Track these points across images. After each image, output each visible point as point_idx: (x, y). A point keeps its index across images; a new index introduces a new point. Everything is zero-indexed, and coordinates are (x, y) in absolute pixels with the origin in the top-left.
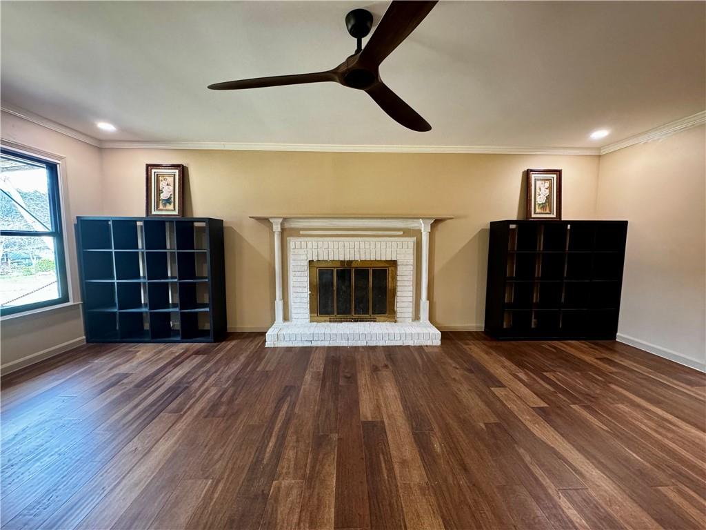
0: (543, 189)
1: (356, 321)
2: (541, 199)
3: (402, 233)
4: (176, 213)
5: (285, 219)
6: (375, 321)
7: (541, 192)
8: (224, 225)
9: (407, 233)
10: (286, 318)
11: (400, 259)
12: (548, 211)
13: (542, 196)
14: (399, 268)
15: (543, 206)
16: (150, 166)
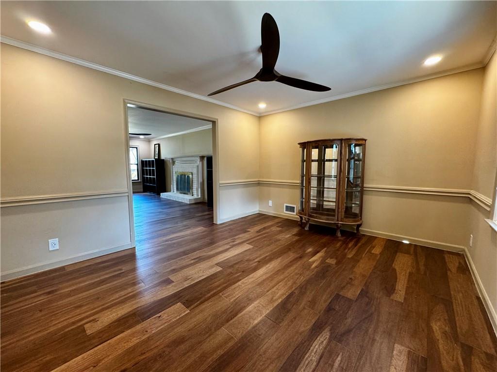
3: (195, 162)
4: (158, 158)
5: (173, 159)
6: (188, 194)
8: (166, 161)
11: (193, 172)
14: (193, 175)
16: (155, 145)
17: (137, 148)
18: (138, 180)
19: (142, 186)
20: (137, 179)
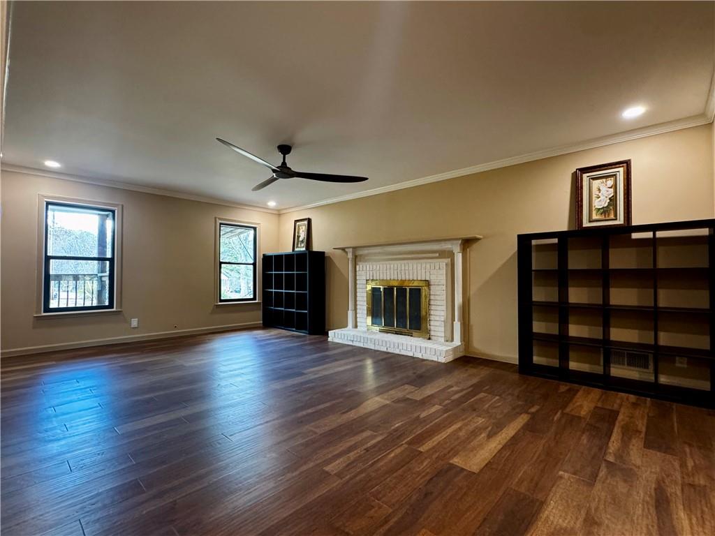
0: (603, 189)
1: (398, 334)
2: (601, 202)
3: (438, 255)
4: (304, 249)
5: (355, 248)
6: (412, 336)
7: (600, 193)
8: (326, 255)
9: (443, 254)
10: (356, 326)
11: (433, 279)
12: (612, 216)
13: (602, 198)
14: (432, 287)
15: (605, 211)
16: (296, 221)
17: (255, 229)
18: (254, 298)
19: (261, 313)
20: (252, 297)
